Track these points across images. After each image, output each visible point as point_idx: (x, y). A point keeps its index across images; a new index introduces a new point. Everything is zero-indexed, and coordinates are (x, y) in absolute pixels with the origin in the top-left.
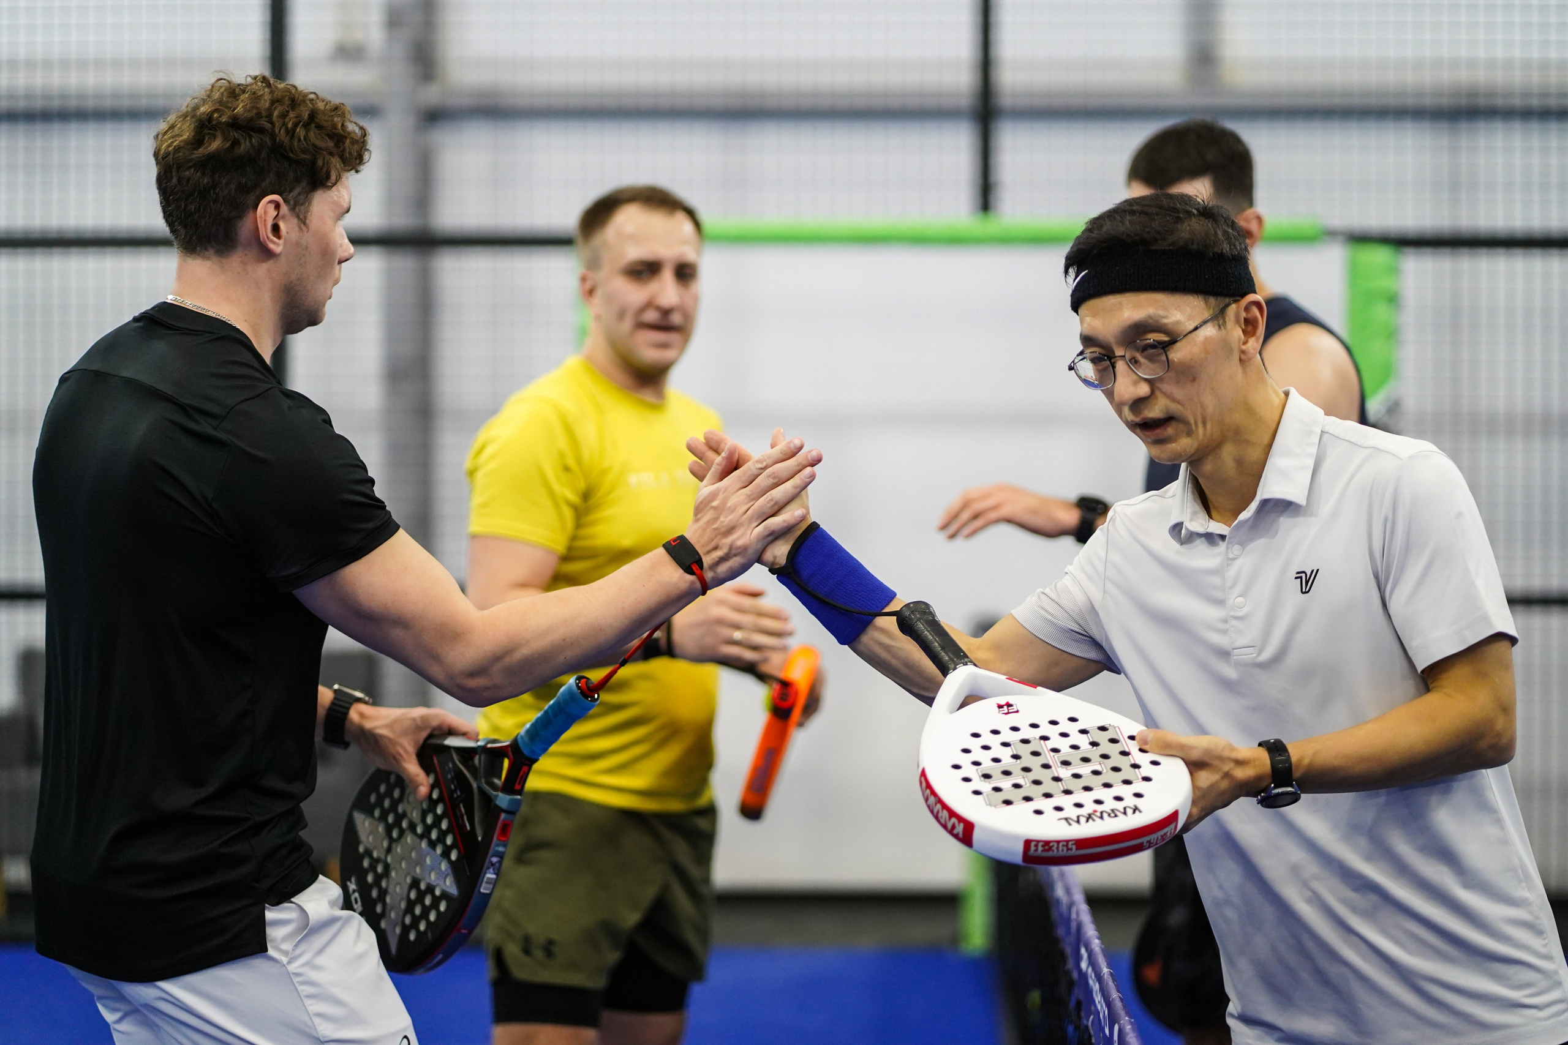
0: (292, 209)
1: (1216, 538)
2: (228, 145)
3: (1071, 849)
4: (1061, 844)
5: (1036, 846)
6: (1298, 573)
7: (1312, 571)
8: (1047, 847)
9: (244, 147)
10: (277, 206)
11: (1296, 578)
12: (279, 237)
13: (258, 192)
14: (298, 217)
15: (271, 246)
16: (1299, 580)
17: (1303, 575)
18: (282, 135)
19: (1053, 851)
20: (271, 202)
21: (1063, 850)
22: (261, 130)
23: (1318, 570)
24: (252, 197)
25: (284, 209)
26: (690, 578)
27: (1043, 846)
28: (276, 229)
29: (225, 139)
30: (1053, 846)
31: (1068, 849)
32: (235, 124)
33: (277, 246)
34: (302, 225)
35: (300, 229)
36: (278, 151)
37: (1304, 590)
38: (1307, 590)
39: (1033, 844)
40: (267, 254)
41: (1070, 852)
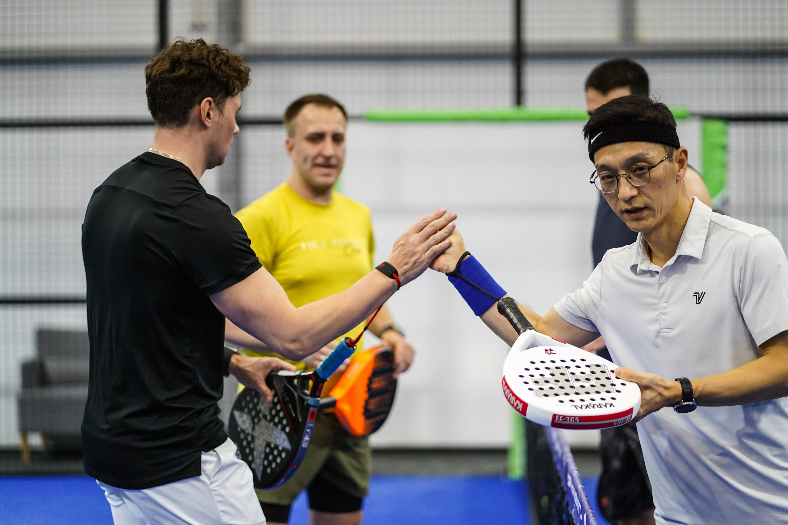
0: (217, 105)
1: (654, 273)
2: (187, 72)
3: (577, 421)
4: (571, 418)
5: (559, 418)
6: (695, 293)
7: (702, 293)
8: (564, 419)
9: (196, 73)
10: (210, 103)
11: (694, 296)
12: (210, 119)
13: (201, 96)
14: (219, 109)
15: (206, 123)
16: (695, 297)
17: (698, 295)
18: (214, 68)
19: (567, 421)
20: (208, 101)
21: (572, 421)
22: (204, 65)
23: (705, 292)
24: (197, 99)
25: (213, 105)
26: (391, 280)
27: (562, 418)
28: (208, 115)
29: (187, 69)
30: (567, 419)
31: (575, 421)
32: (191, 62)
33: (208, 123)
34: (220, 114)
35: (220, 115)
36: (212, 76)
37: (697, 302)
38: (699, 302)
39: (557, 416)
40: (203, 126)
41: (576, 422)
